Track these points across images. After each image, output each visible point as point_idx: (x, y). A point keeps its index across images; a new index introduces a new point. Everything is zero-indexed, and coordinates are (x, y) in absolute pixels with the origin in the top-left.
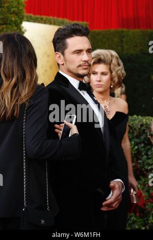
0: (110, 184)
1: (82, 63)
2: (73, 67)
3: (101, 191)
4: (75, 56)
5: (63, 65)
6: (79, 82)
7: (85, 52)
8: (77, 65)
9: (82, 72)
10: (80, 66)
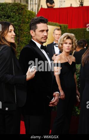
0: (53, 94)
1: (43, 36)
2: (39, 38)
3: (49, 97)
4: (41, 33)
5: (34, 36)
6: (41, 45)
7: (45, 31)
8: (41, 37)
9: (43, 41)
10: (42, 38)
